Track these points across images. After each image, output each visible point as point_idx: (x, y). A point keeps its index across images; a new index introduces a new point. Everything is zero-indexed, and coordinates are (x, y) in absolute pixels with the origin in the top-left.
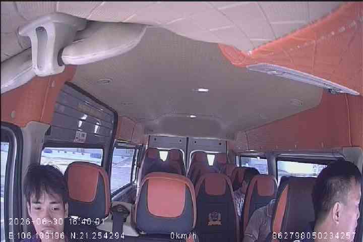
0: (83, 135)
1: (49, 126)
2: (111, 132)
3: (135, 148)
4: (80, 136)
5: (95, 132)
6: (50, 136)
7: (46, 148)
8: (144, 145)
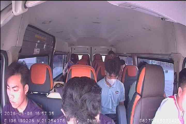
0: (38, 50)
1: (21, 48)
2: (52, 47)
3: (64, 55)
4: (37, 51)
5: (44, 48)
6: (21, 53)
7: (19, 59)
8: (69, 53)
